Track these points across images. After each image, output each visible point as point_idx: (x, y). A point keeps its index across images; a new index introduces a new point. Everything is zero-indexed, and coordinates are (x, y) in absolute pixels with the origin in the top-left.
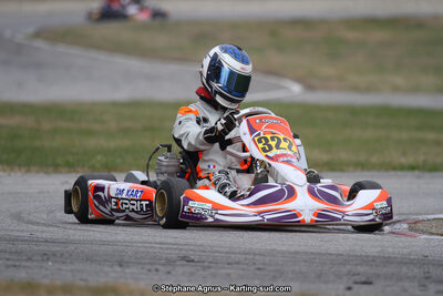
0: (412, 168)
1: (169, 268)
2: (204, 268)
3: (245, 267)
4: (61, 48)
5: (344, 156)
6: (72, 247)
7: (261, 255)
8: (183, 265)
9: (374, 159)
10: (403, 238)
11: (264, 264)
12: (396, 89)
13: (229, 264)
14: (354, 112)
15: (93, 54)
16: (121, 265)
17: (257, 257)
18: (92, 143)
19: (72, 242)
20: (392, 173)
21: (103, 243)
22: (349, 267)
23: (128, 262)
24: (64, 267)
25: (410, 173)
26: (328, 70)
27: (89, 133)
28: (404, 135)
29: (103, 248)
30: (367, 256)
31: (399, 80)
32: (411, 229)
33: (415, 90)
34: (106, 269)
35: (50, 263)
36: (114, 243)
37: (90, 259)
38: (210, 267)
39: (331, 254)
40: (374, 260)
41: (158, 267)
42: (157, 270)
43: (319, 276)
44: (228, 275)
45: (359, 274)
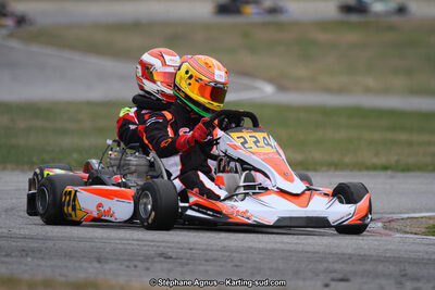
0: (385, 168)
1: (148, 265)
2: (182, 265)
3: (222, 263)
4: (35, 48)
5: (318, 155)
6: (50, 244)
7: (238, 252)
8: (161, 262)
9: (347, 160)
11: (241, 261)
12: (368, 90)
13: (207, 261)
14: (326, 112)
15: (67, 54)
16: (99, 262)
17: (235, 255)
18: (67, 141)
19: (51, 239)
20: (366, 173)
21: (81, 240)
22: (325, 265)
23: (106, 258)
24: (43, 263)
25: (383, 173)
26: (301, 71)
27: (64, 132)
28: (377, 136)
29: (82, 244)
30: (343, 254)
31: (370, 81)
32: (385, 228)
33: (386, 91)
34: (85, 265)
35: (29, 259)
36: (91, 240)
37: (68, 255)
38: (187, 264)
39: (307, 252)
40: (350, 258)
41: (136, 263)
42: (135, 266)
43: (296, 273)
44: (207, 271)
45: (335, 271)
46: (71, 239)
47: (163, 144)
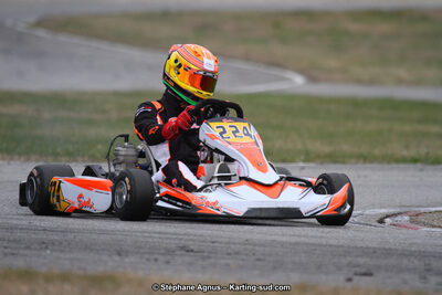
0: (415, 161)
1: (168, 258)
2: (204, 258)
3: (245, 257)
4: (63, 38)
5: (346, 148)
6: (70, 236)
7: (261, 245)
8: (181, 255)
9: (376, 152)
10: (405, 231)
11: (264, 254)
12: (400, 82)
13: (229, 254)
14: (357, 104)
15: (95, 44)
16: (119, 254)
17: (257, 248)
18: (92, 132)
19: (72, 231)
20: (394, 165)
21: (102, 232)
22: (349, 259)
23: (127, 252)
24: (62, 255)
25: (412, 166)
26: (332, 62)
27: (90, 122)
28: (407, 128)
29: (102, 237)
30: (367, 248)
31: (402, 73)
32: (412, 221)
33: (418, 83)
34: (105, 258)
35: (48, 252)
36: (113, 232)
37: (88, 248)
38: (209, 257)
39: (331, 246)
40: (374, 252)
41: (157, 256)
42: (156, 260)
43: (319, 267)
44: (228, 265)
45: (359, 266)
46: (92, 231)
47: (151, 132)
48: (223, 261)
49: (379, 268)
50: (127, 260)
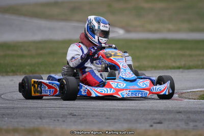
0: (179, 68)
1: (64, 119)
2: (81, 119)
3: (100, 117)
5: (146, 63)
6: (16, 111)
7: (108, 111)
8: (71, 117)
9: (160, 64)
11: (110, 116)
12: (169, 31)
13: (93, 116)
14: (149, 42)
15: (22, 18)
16: (41, 118)
17: (106, 113)
18: (24, 61)
19: (17, 108)
20: (170, 70)
21: (33, 108)
22: (151, 116)
23: (44, 117)
24: (13, 120)
25: (178, 71)
27: (22, 56)
28: (174, 52)
29: (32, 110)
30: (159, 110)
31: (170, 26)
32: (179, 97)
33: (178, 31)
34: (34, 120)
35: (6, 119)
36: (36, 108)
37: (25, 116)
38: (83, 118)
39: (142, 110)
40: (162, 112)
41: (58, 118)
42: (58, 120)
43: (137, 120)
44: (93, 121)
45: (156, 119)
48: (90, 120)
49: (165, 120)
50: (44, 121)
